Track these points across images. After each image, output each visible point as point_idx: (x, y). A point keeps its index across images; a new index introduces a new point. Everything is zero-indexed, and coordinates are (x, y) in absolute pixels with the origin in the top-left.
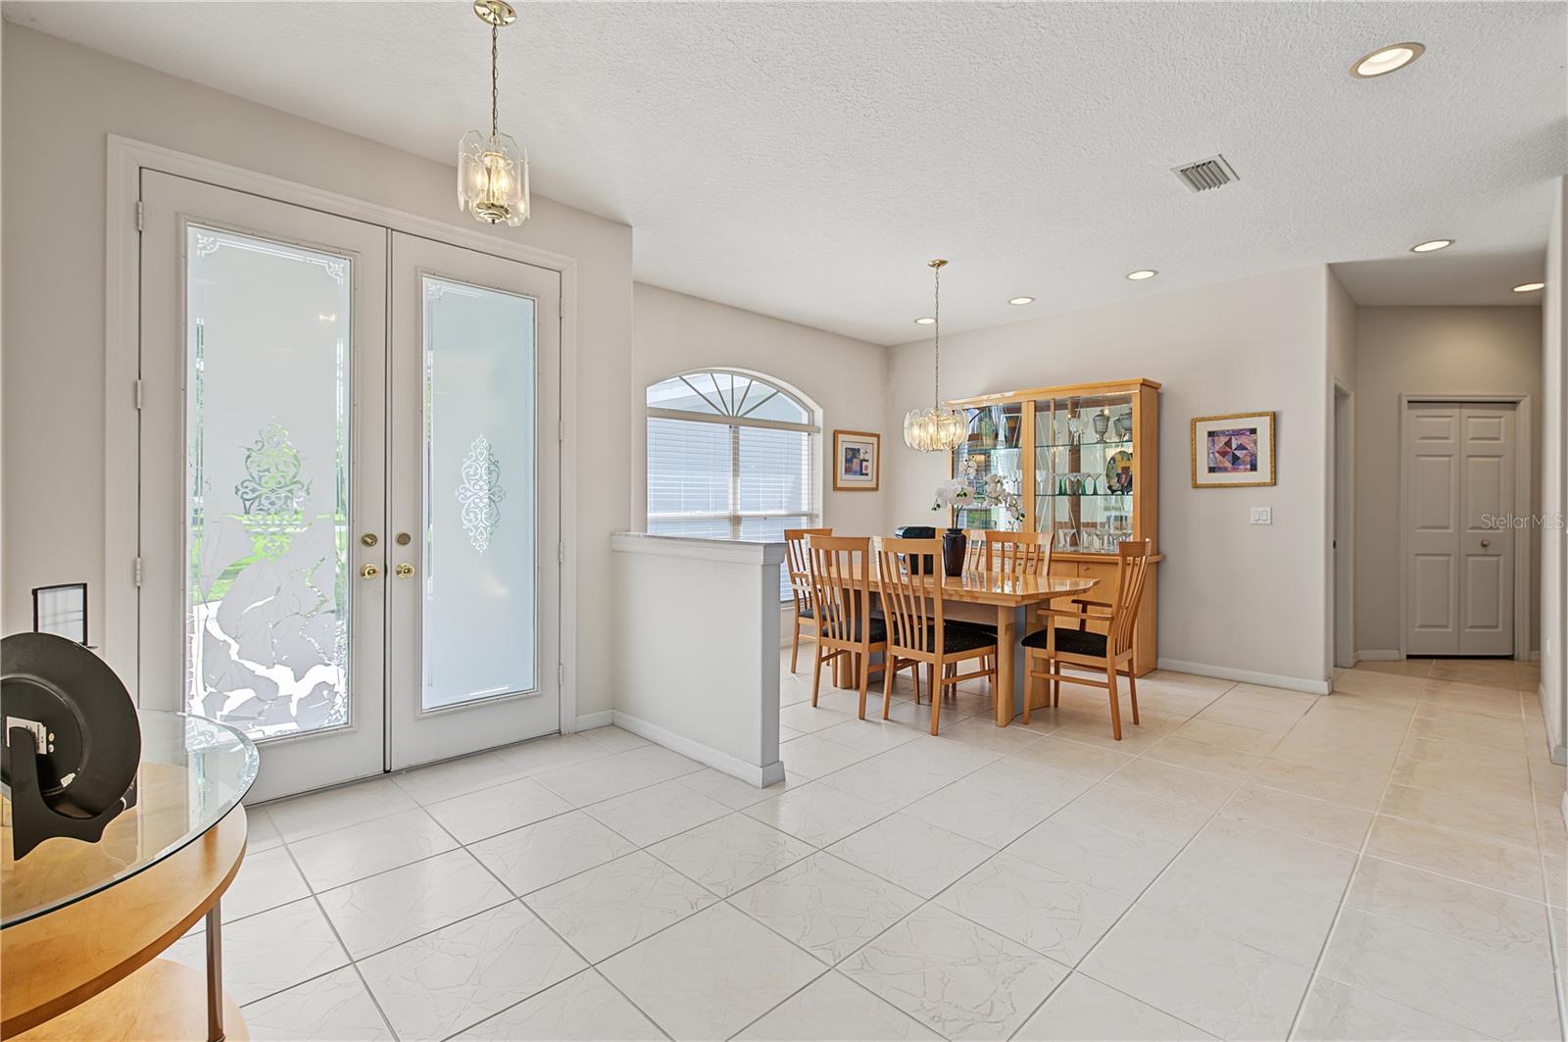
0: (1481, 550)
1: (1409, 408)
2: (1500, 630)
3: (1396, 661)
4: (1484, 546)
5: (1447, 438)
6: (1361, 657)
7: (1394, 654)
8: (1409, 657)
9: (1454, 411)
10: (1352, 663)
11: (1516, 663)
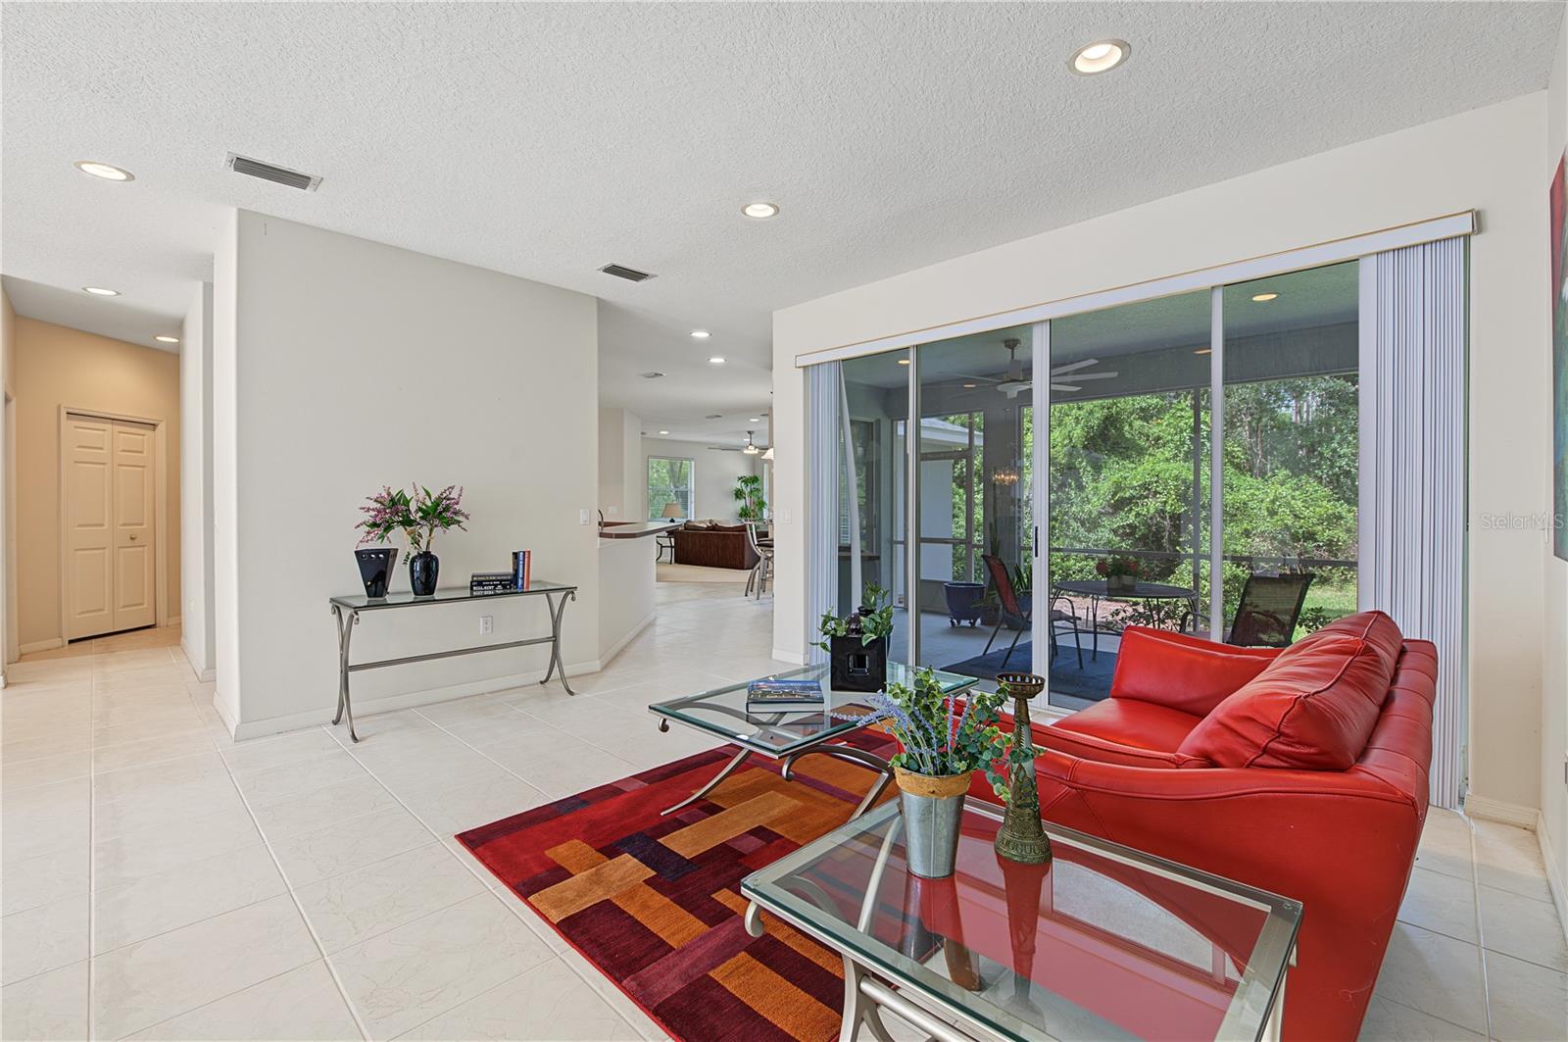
0: (130, 543)
1: (68, 419)
2: (145, 606)
3: (58, 648)
4: (132, 539)
5: (101, 449)
6: (24, 651)
7: (57, 642)
8: (71, 642)
9: (108, 426)
10: (17, 658)
11: (158, 629)
